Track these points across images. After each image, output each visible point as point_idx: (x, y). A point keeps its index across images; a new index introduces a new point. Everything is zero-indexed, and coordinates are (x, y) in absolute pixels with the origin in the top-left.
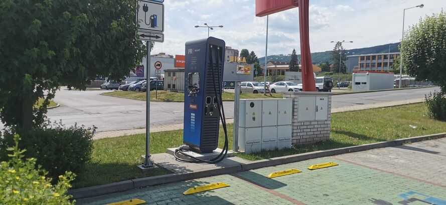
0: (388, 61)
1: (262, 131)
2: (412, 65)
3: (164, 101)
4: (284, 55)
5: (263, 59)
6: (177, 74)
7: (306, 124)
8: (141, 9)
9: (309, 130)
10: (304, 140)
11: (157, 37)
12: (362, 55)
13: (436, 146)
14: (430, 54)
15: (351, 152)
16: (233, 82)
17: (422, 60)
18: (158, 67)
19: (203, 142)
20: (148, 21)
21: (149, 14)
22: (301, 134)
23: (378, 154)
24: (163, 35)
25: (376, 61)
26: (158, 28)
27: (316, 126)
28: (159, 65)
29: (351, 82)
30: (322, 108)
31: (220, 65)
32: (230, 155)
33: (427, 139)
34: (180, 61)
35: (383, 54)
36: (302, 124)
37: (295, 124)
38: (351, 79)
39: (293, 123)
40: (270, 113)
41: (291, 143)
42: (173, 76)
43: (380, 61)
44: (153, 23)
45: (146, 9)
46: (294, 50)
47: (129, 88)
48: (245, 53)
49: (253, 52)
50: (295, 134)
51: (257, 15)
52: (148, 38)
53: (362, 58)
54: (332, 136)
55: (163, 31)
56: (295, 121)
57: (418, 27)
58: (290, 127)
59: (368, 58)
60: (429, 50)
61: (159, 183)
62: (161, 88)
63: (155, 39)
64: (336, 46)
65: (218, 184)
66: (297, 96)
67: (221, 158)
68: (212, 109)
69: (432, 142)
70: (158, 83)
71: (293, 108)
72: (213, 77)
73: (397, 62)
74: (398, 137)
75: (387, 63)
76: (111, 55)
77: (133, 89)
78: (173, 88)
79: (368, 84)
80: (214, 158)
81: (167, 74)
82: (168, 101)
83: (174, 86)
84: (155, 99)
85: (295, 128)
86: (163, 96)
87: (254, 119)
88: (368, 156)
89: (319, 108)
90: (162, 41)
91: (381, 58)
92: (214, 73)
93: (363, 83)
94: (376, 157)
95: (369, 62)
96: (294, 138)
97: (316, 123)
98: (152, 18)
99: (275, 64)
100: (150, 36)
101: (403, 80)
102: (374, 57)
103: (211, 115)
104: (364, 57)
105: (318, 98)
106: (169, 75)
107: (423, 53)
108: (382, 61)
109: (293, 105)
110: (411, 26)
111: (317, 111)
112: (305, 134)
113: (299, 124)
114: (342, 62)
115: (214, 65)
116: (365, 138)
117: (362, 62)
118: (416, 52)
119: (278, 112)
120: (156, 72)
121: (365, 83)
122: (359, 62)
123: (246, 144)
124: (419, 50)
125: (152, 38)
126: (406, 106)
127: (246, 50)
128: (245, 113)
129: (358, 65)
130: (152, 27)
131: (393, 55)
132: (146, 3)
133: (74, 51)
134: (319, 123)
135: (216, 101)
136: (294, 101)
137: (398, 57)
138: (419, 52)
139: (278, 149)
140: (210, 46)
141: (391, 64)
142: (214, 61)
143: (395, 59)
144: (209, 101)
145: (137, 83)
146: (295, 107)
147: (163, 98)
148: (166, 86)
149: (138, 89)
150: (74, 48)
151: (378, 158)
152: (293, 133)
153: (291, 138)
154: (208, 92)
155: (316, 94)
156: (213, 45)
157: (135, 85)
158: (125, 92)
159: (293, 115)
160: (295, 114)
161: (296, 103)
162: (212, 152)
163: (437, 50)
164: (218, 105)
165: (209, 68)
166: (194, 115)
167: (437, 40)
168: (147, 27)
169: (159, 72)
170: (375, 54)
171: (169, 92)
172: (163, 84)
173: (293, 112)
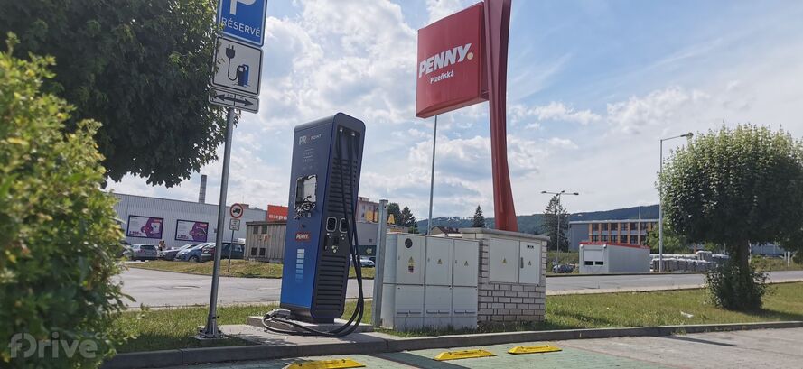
0: (638, 233)
1: (425, 292)
2: (680, 214)
3: (243, 276)
4: (461, 217)
5: (424, 223)
6: (271, 230)
7: (503, 287)
8: (222, 53)
9: (508, 300)
10: (500, 318)
11: (247, 103)
12: (594, 221)
13: (729, 338)
14: (709, 195)
15: (582, 338)
16: (370, 247)
17: (696, 205)
18: (236, 214)
19: (319, 302)
20: (233, 74)
21: (236, 62)
22: (495, 306)
23: (629, 343)
24: (258, 100)
25: (617, 233)
26: (250, 87)
27: (520, 294)
28: (237, 211)
29: (577, 265)
30: (530, 263)
31: (355, 164)
32: (365, 329)
33: (712, 329)
34: (276, 217)
35: (628, 221)
36: (497, 287)
37: (483, 287)
38: (577, 261)
39: (480, 284)
40: (440, 262)
41: (476, 320)
42: (263, 233)
43: (624, 233)
44: (242, 77)
45: (230, 53)
46: (479, 208)
47: (178, 256)
48: (393, 209)
49: (406, 209)
50: (483, 306)
51: (418, 115)
52: (232, 103)
53: (595, 227)
54: (547, 317)
55: (258, 93)
56: (484, 280)
57: (685, 150)
58: (475, 292)
59: (605, 227)
60: (706, 189)
61: (230, 359)
62: (238, 255)
63: (242, 105)
64: (551, 204)
65: (344, 361)
66: (487, 236)
67: (347, 329)
68: (336, 241)
69: (722, 334)
70: (233, 248)
71: (481, 258)
72: (342, 183)
73: (654, 235)
74: (663, 323)
75: (636, 236)
76: (162, 122)
77: (184, 258)
78: (260, 254)
79: (606, 265)
80: (335, 329)
81: (252, 229)
82: (250, 276)
83: (263, 251)
84: (226, 272)
85: (484, 293)
86: (241, 268)
87: (411, 269)
88: (613, 343)
89: (526, 262)
90: (256, 111)
91: (625, 228)
92: (344, 177)
93: (597, 263)
94: (626, 345)
95: (605, 233)
96: (482, 312)
97: (521, 288)
98: (241, 70)
99: (446, 232)
100: (234, 100)
101: (665, 262)
102: (614, 226)
103: (335, 251)
104: (597, 224)
105: (524, 244)
106: (256, 232)
107: (697, 193)
108: (627, 233)
109: (481, 252)
110: (675, 149)
111: (522, 267)
112: (502, 306)
113: (491, 287)
114: (560, 232)
115: (345, 163)
116: (605, 322)
117: (595, 233)
118: (685, 192)
119: (454, 262)
120: (232, 223)
121: (602, 263)
122: (590, 234)
123: (396, 315)
124: (690, 188)
125: (237, 104)
126: (674, 292)
127: (395, 204)
128: (395, 257)
129: (588, 238)
130: (239, 84)
131: (645, 223)
132: (232, 44)
133: (98, 97)
134: (527, 289)
135: (345, 226)
136: (481, 245)
137: (655, 227)
138: (689, 191)
139: (452, 327)
140: (338, 129)
141: (643, 238)
142: (345, 156)
143: (649, 229)
144: (332, 224)
145: (194, 248)
146: (484, 255)
147: (242, 270)
148: (247, 251)
149: (195, 257)
150: (96, 91)
151: (630, 346)
152: (479, 303)
153: (476, 310)
154: (330, 208)
155: (520, 237)
156: (344, 128)
157: (189, 250)
158: (170, 262)
159: (480, 271)
160: (484, 268)
161: (485, 249)
162: (333, 322)
163: (720, 188)
164: (348, 233)
165: (334, 166)
166: (302, 251)
167: (718, 170)
168: (230, 84)
169: (237, 224)
170: (616, 221)
171: (252, 262)
172: (243, 249)
173: (480, 264)
